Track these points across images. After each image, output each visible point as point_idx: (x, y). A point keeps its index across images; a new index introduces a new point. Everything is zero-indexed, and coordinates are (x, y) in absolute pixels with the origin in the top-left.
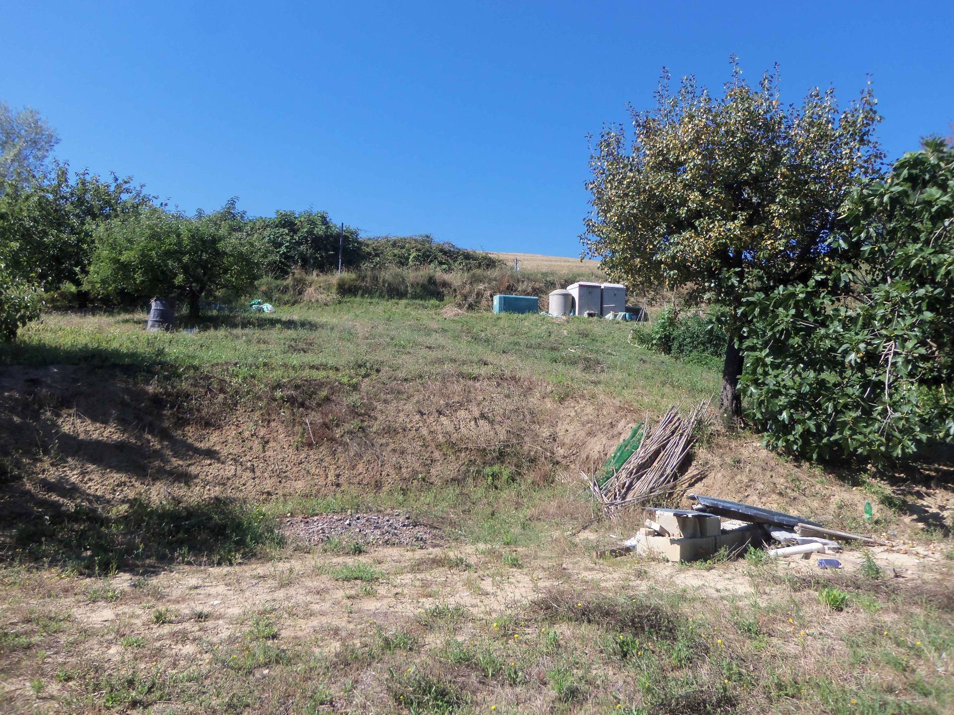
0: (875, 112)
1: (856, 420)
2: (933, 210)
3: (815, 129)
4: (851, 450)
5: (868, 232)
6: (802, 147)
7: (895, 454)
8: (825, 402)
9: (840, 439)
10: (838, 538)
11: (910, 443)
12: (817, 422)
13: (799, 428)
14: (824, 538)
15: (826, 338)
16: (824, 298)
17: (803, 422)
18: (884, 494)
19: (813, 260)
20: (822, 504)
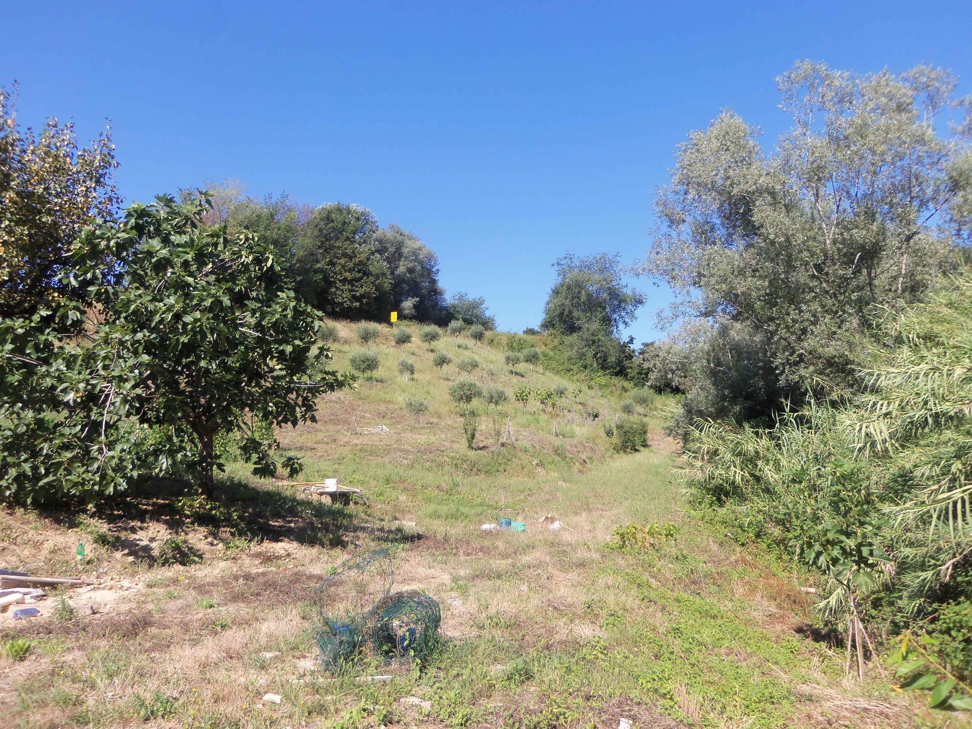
0: (113, 157)
1: (72, 461)
2: (153, 260)
3: (51, 160)
4: (65, 491)
5: (94, 273)
6: (37, 175)
7: (107, 492)
8: (41, 443)
9: (54, 481)
10: (43, 585)
11: (122, 480)
12: (34, 464)
13: (13, 472)
14: (28, 587)
15: (47, 376)
16: (48, 334)
17: (18, 465)
18: (100, 533)
19: (41, 294)
20: (34, 552)
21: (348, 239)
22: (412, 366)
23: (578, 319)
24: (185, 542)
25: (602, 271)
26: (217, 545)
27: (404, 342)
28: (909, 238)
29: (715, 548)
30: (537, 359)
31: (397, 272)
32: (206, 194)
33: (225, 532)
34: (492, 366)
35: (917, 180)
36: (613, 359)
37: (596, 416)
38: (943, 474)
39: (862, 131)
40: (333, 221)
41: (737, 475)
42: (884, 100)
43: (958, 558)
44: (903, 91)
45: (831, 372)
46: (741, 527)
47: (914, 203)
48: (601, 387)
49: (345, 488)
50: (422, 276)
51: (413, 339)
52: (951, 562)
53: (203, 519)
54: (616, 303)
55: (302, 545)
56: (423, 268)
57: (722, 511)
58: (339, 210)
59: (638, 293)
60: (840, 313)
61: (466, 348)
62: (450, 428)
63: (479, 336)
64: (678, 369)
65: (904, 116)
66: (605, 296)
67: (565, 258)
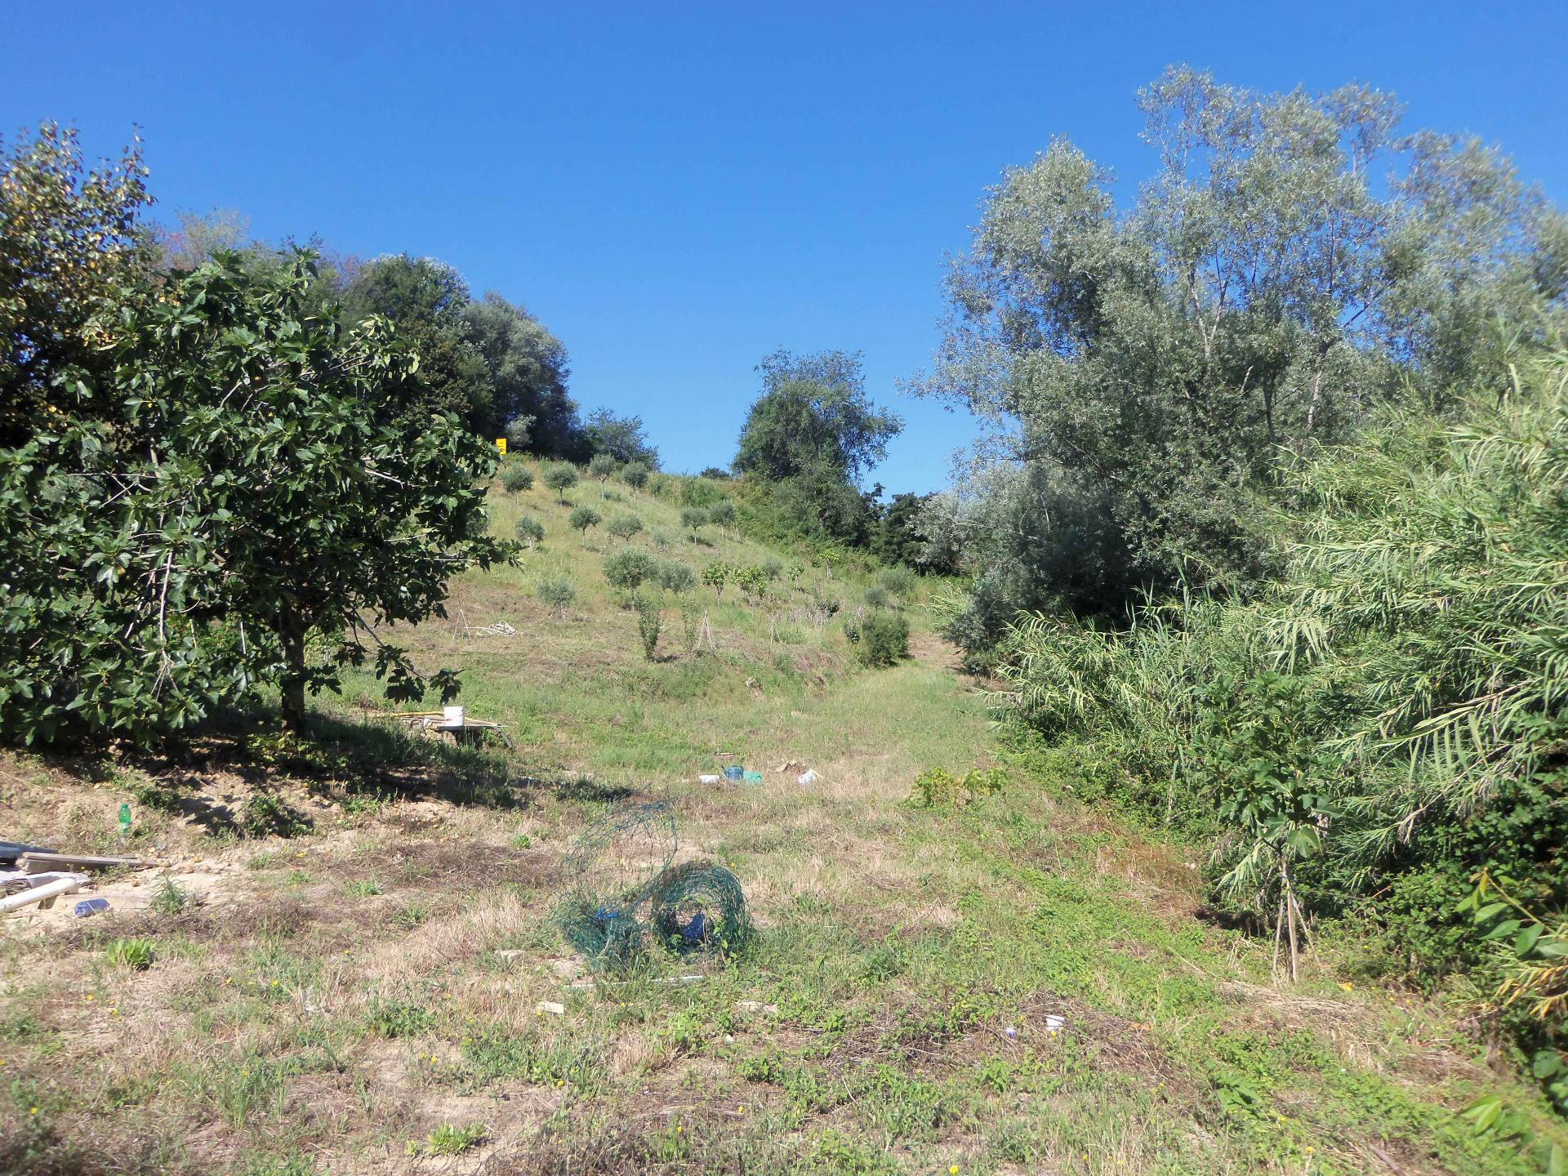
0: (145, 188)
1: (114, 675)
3: (45, 189)
4: (103, 722)
5: (143, 378)
6: (22, 213)
7: (174, 725)
9: (84, 707)
10: (91, 866)
11: (196, 706)
12: (35, 682)
14: (67, 870)
16: (55, 474)
18: (145, 789)
20: (44, 819)
21: (421, 316)
22: (540, 528)
23: (796, 455)
24: (280, 801)
25: (833, 379)
26: (330, 806)
27: (520, 488)
28: (1324, 347)
29: (1051, 806)
30: (732, 518)
31: (500, 373)
32: (307, 254)
33: (339, 787)
34: (661, 529)
35: (1340, 259)
36: (850, 520)
37: (834, 610)
38: (1404, 694)
39: (1263, 184)
40: (395, 285)
41: (1079, 697)
42: (1296, 135)
43: (1422, 809)
44: (1323, 123)
45: (1208, 547)
46: (1086, 775)
47: (1335, 294)
48: (832, 564)
49: (472, 722)
50: (541, 378)
51: (534, 484)
52: (1413, 815)
53: (295, 768)
54: (855, 430)
55: (458, 805)
56: (543, 367)
57: (1055, 754)
58: (407, 268)
59: (889, 416)
60: (1223, 457)
61: (618, 499)
62: (612, 627)
63: (638, 481)
64: (968, 538)
65: (1325, 164)
66: (839, 418)
67: (776, 357)
